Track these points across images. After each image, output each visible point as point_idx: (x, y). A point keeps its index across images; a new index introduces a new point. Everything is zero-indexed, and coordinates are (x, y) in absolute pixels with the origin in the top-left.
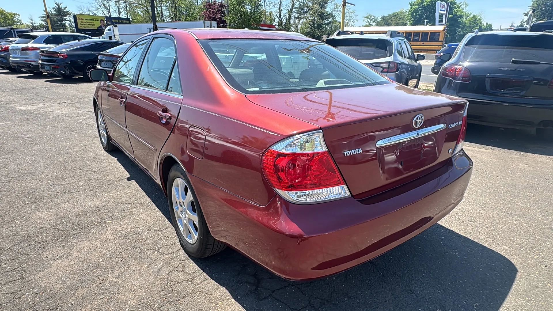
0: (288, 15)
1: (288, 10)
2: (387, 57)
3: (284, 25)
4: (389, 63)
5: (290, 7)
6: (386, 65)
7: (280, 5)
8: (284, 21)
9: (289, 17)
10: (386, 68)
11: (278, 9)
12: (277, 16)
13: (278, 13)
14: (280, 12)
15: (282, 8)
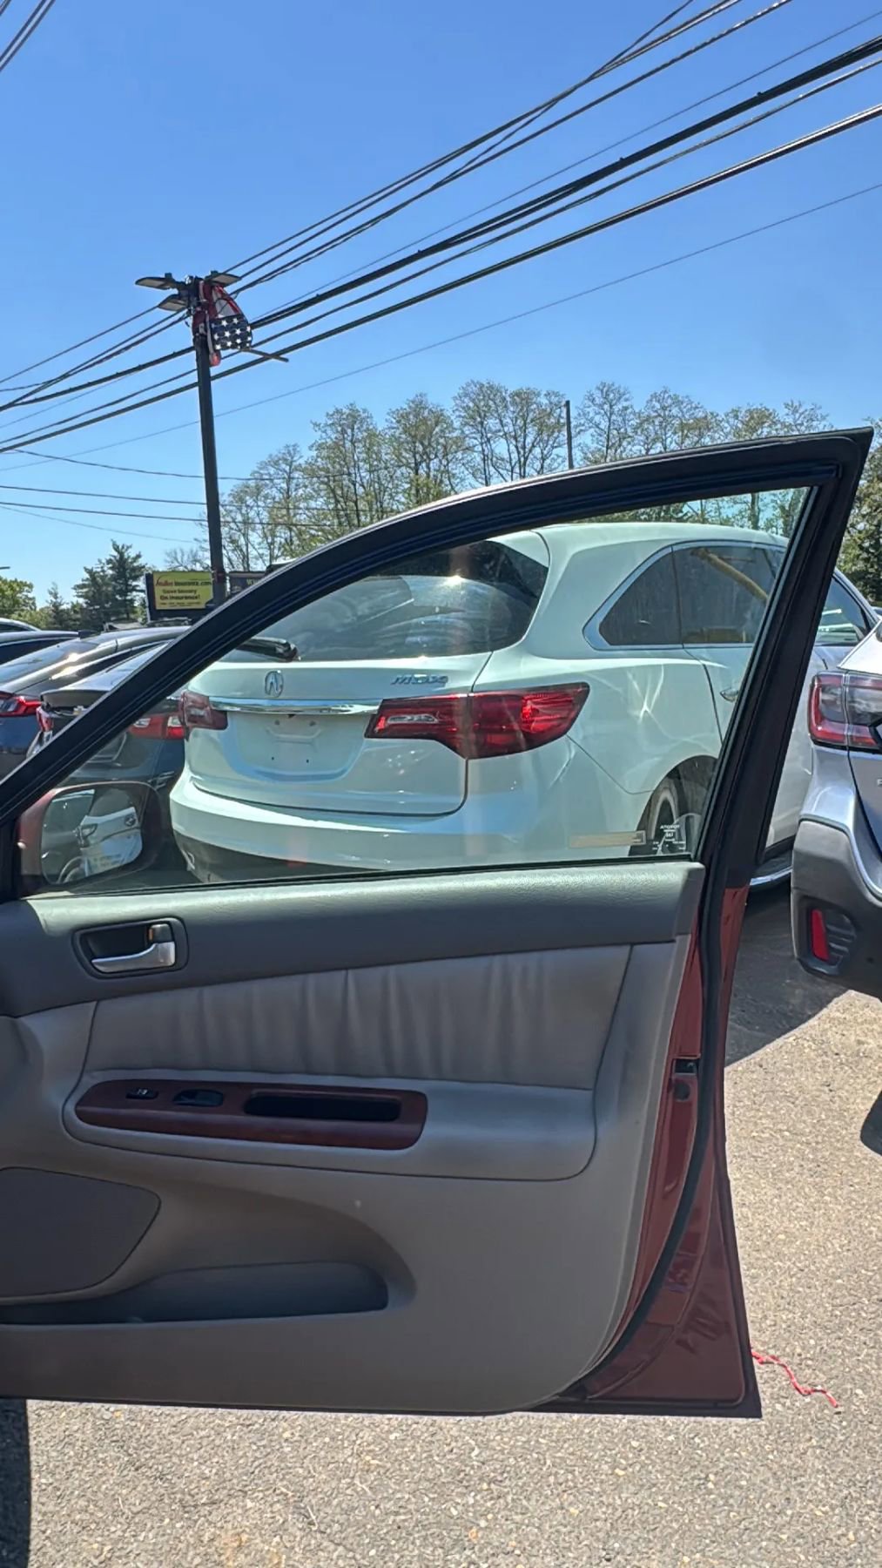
13: (746, 520)
14: (754, 515)
15: (760, 503)
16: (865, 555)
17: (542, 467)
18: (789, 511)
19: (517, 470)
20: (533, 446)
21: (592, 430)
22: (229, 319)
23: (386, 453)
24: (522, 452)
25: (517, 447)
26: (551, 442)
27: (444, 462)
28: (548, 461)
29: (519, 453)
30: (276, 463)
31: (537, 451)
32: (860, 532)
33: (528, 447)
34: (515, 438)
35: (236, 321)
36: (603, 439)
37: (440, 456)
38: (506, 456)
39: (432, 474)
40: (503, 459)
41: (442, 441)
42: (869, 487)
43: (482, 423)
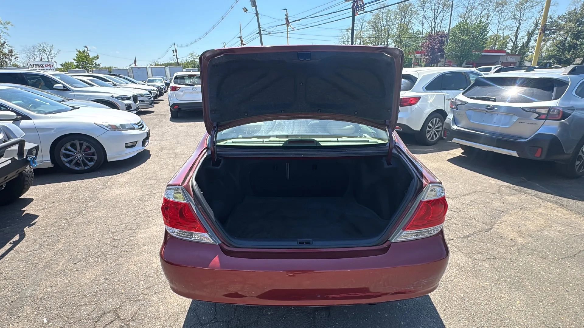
0: (526, 38)
1: (528, 32)
2: (551, 100)
3: (518, 49)
4: (549, 109)
5: (532, 28)
6: (546, 111)
7: (518, 28)
8: (520, 45)
9: (528, 40)
10: (544, 114)
11: (514, 32)
12: (512, 40)
13: (513, 36)
14: (517, 35)
15: (520, 30)
16: (558, 49)
17: (442, 19)
18: (530, 33)
19: (434, 20)
20: (440, 12)
21: (462, 6)
22: (361, 5)
23: (393, 17)
24: (436, 15)
25: (435, 13)
26: (447, 11)
27: (410, 18)
28: (445, 17)
29: (435, 15)
30: (359, 20)
31: (442, 13)
32: (557, 41)
33: (439, 13)
34: (435, 10)
35: (362, 5)
36: (465, 9)
37: (409, 16)
38: (431, 16)
39: (405, 22)
40: (430, 17)
41: (410, 12)
42: (565, 24)
43: (424, 6)
